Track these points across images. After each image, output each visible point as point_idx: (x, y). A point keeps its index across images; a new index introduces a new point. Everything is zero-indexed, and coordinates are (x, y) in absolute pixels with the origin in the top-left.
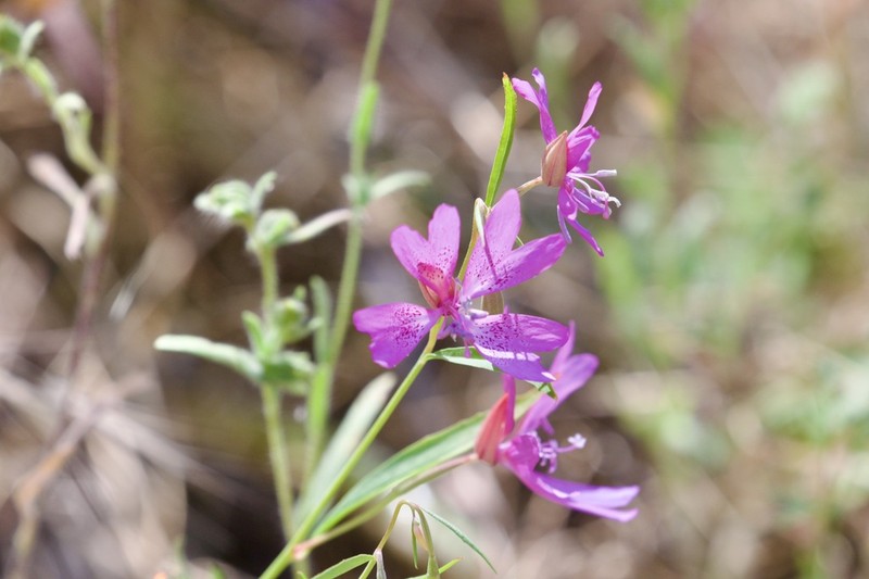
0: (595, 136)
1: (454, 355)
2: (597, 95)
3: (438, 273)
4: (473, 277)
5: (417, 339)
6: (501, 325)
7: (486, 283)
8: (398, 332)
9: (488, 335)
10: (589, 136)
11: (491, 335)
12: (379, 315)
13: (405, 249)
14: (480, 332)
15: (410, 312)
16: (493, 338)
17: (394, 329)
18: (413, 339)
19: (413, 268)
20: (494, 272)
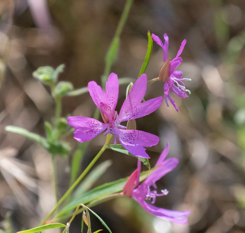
0: (181, 61)
1: (115, 147)
2: (184, 44)
3: (108, 108)
4: (124, 113)
5: (96, 134)
6: (132, 135)
7: (128, 116)
8: (88, 130)
9: (127, 138)
10: (179, 61)
11: (128, 138)
12: (79, 121)
13: (95, 94)
14: (123, 136)
15: (95, 123)
16: (128, 139)
17: (86, 128)
18: (94, 134)
19: (98, 104)
20: (132, 112)
